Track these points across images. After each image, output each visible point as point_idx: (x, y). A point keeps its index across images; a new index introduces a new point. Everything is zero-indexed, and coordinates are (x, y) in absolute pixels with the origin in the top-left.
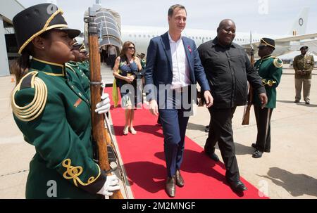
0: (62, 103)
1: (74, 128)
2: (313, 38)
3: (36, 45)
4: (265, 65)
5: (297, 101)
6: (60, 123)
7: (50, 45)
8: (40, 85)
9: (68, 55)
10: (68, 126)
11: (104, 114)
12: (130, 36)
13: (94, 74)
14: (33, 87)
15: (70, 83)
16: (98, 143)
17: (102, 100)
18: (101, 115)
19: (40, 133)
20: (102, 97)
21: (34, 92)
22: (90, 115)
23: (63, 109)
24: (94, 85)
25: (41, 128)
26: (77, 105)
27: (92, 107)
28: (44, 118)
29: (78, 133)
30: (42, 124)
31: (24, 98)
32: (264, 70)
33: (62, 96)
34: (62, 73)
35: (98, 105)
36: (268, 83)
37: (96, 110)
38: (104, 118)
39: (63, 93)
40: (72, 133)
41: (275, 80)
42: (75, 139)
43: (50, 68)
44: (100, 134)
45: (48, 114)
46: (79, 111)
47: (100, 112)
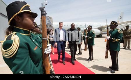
0: (27, 48)
1: (33, 61)
2: (127, 23)
3: (16, 20)
4: (114, 32)
5: (125, 48)
6: (26, 59)
7: (23, 20)
8: (16, 38)
9: (31, 25)
10: (30, 60)
11: (48, 54)
12: (56, 25)
13: (44, 34)
14: (12, 39)
15: (32, 39)
16: (46, 69)
17: (48, 47)
18: (47, 54)
19: (15, 64)
20: (48, 46)
21: (12, 42)
22: (42, 55)
23: (28, 51)
24: (44, 40)
25: (15, 61)
26: (35, 49)
27: (43, 50)
28: (17, 56)
29: (35, 64)
30: (16, 60)
31: (7, 45)
32: (114, 35)
33: (27, 44)
34: (29, 34)
35: (46, 49)
36: (116, 40)
37: (45, 52)
38: (49, 56)
39: (28, 43)
40: (33, 64)
41: (119, 39)
42: (34, 67)
43: (23, 31)
44: (46, 64)
45: (19, 54)
46: (36, 52)
47: (46, 53)
